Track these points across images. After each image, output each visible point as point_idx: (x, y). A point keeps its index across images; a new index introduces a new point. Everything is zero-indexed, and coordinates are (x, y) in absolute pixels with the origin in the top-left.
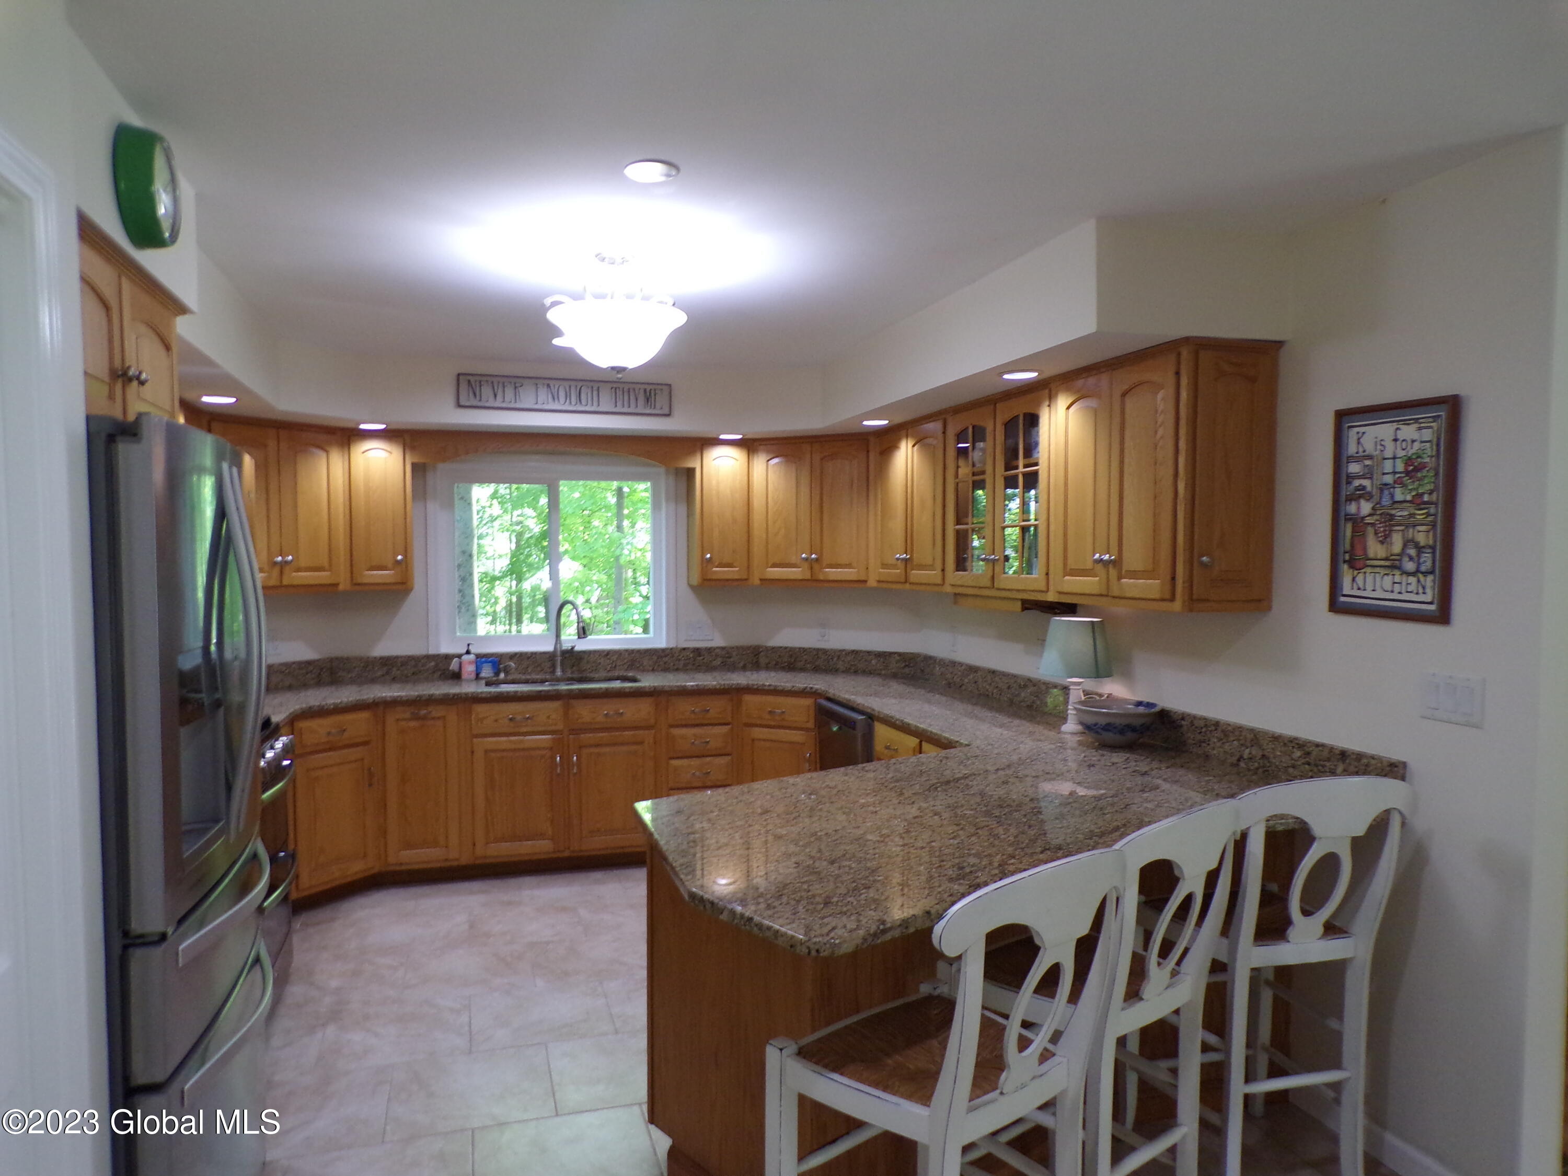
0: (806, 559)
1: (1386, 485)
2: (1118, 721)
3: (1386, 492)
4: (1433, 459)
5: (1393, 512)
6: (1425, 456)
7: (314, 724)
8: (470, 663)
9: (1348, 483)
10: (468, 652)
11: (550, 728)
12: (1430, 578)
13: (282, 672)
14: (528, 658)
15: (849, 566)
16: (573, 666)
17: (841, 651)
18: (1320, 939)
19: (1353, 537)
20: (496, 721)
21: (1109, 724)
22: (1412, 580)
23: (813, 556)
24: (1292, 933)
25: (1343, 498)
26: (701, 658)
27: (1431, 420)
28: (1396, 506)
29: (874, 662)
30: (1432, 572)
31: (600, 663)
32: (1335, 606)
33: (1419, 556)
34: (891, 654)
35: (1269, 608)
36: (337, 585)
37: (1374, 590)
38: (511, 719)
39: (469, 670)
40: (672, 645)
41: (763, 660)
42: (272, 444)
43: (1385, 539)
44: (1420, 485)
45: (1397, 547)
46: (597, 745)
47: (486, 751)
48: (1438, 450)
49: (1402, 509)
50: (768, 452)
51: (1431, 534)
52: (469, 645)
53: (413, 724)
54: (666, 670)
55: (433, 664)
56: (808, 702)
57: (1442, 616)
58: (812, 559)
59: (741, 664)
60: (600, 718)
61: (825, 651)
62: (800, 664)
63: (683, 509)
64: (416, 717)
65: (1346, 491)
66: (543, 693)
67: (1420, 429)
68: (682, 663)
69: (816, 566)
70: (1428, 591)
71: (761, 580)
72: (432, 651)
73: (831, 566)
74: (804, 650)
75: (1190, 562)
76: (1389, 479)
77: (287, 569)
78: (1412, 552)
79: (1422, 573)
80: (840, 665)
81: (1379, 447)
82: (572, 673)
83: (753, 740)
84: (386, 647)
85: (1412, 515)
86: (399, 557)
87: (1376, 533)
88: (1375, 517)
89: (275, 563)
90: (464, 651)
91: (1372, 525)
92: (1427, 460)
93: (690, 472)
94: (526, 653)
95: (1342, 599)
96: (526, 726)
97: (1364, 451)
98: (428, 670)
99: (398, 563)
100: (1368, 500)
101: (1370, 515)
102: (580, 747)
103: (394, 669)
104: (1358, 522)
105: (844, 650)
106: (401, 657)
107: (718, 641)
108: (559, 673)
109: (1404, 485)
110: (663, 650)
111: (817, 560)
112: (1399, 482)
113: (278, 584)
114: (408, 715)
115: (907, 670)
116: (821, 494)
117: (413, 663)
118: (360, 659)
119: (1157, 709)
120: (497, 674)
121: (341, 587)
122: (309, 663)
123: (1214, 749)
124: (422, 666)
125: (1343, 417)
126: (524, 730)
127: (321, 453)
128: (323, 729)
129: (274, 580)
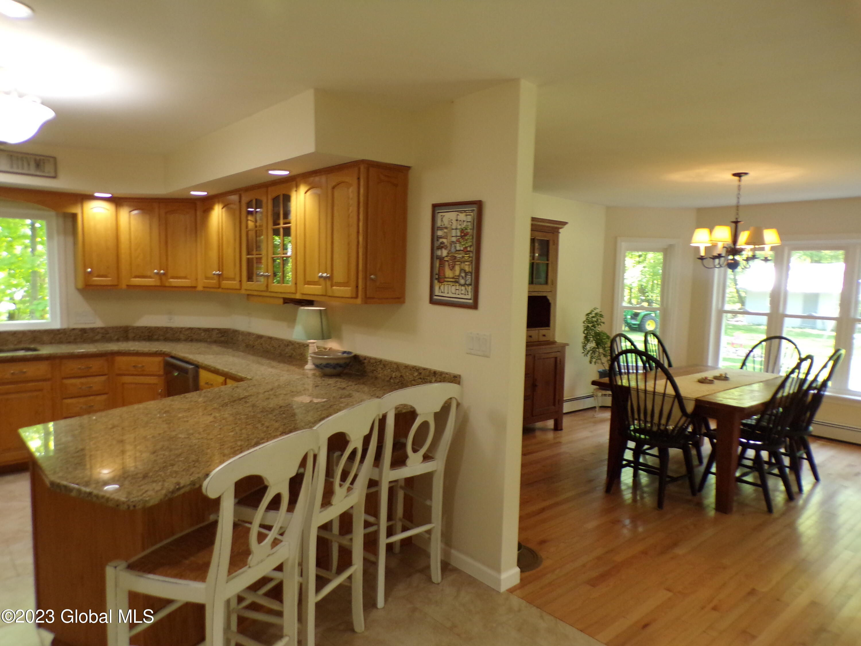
0: (157, 274)
1: (453, 242)
2: (332, 362)
3: (453, 245)
4: (472, 230)
5: (456, 255)
6: (468, 229)
9: (438, 240)
12: (470, 287)
15: (185, 278)
17: (182, 328)
18: (421, 463)
19: (439, 267)
21: (328, 364)
22: (463, 288)
23: (162, 271)
24: (409, 462)
25: (435, 248)
26: (87, 334)
27: (471, 211)
28: (457, 252)
29: (203, 334)
30: (470, 285)
31: (9, 340)
32: (432, 301)
33: (466, 276)
34: (213, 329)
35: (404, 302)
37: (448, 293)
40: (65, 326)
41: (131, 335)
43: (452, 268)
44: (466, 243)
45: (457, 273)
46: (6, 394)
48: (473, 227)
49: (460, 254)
50: (129, 206)
51: (471, 266)
54: (60, 342)
56: (158, 359)
57: (474, 306)
58: (162, 273)
59: (116, 337)
60: (8, 376)
61: (171, 329)
62: (155, 337)
63: (70, 240)
65: (437, 244)
67: (467, 215)
68: (73, 338)
69: (164, 278)
70: (470, 293)
71: (127, 285)
73: (173, 278)
74: (158, 328)
75: (365, 278)
76: (454, 239)
78: (463, 275)
79: (467, 285)
80: (182, 337)
81: (450, 223)
83: (123, 384)
85: (463, 257)
87: (449, 265)
88: (449, 257)
91: (447, 261)
92: (469, 231)
93: (74, 216)
95: (435, 297)
97: (444, 225)
100: (445, 249)
101: (447, 256)
104: (441, 259)
105: (184, 328)
107: (99, 324)
109: (460, 243)
110: (58, 330)
111: (164, 274)
112: (458, 241)
115: (223, 339)
116: (166, 236)
119: (353, 355)
123: (379, 373)
125: (435, 207)
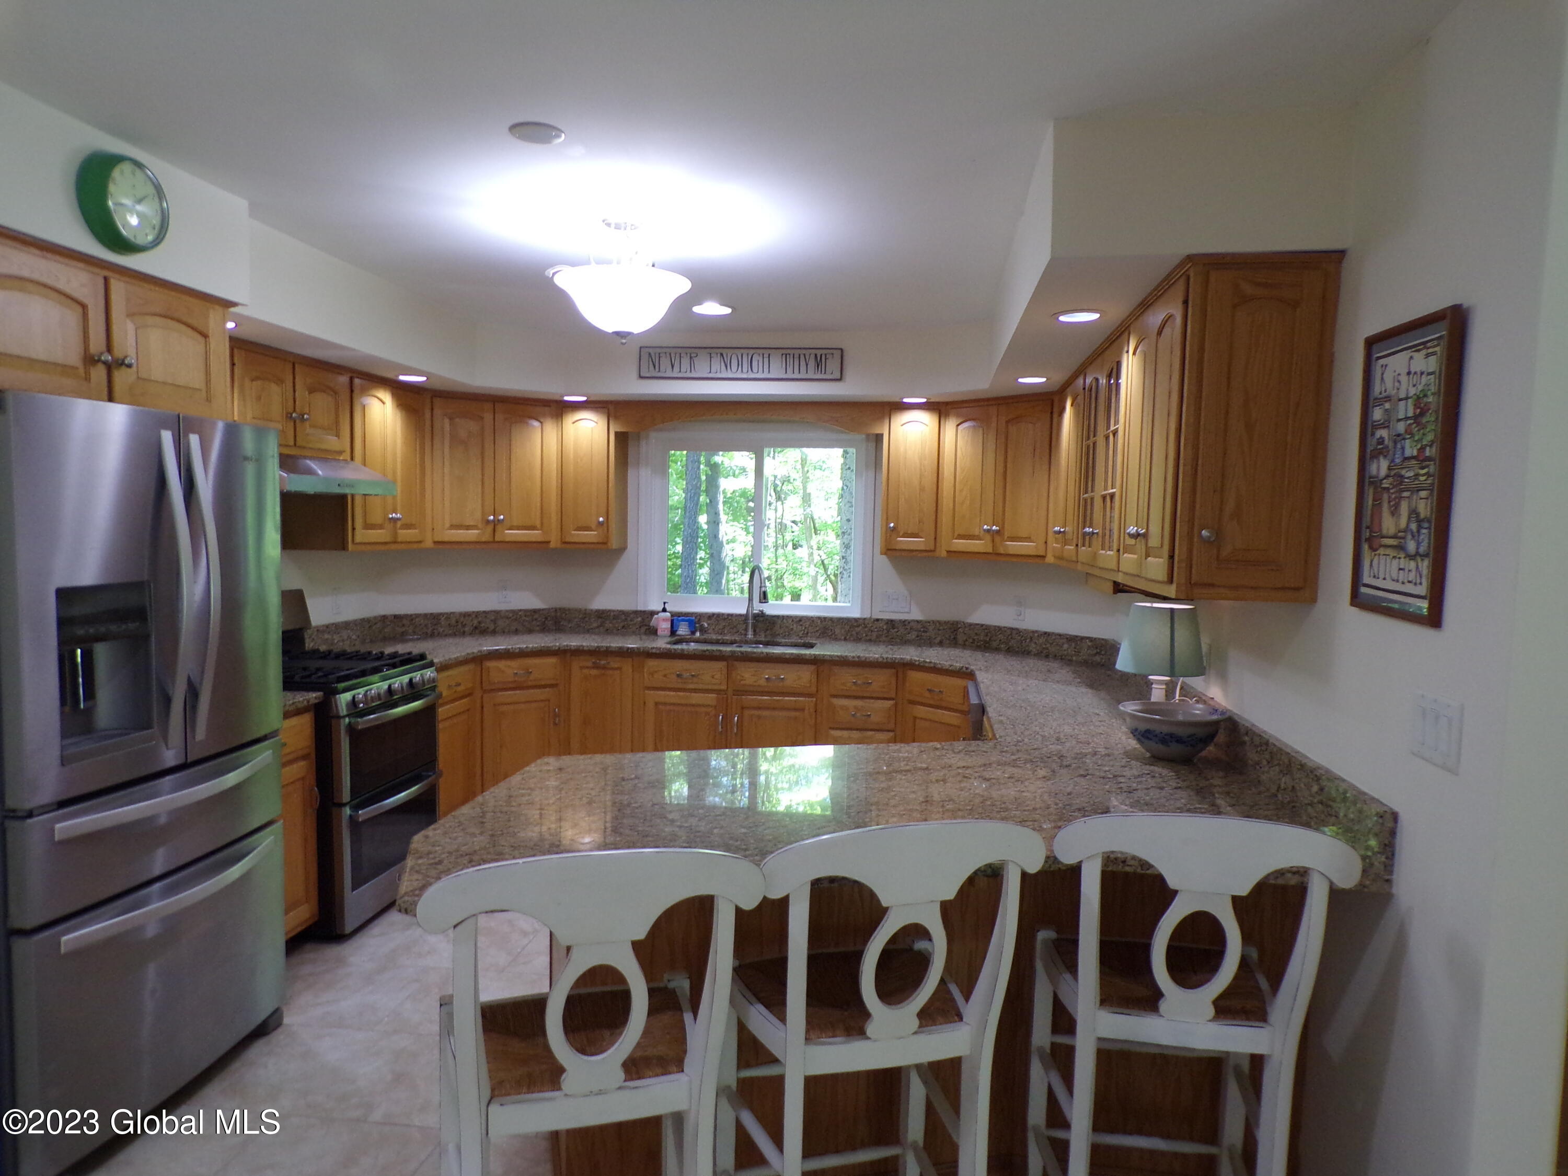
0: (988, 531)
1: (1399, 435)
3: (1399, 446)
4: (1436, 396)
5: (1403, 472)
6: (1429, 393)
7: (502, 664)
8: (665, 620)
9: (1373, 434)
10: (664, 610)
11: (716, 687)
12: (1426, 563)
13: (508, 618)
14: (725, 619)
15: (1028, 539)
16: (767, 630)
17: (1034, 632)
18: (1210, 1021)
19: (1373, 505)
20: (665, 676)
22: (1412, 564)
23: (994, 528)
24: (1163, 1006)
25: (1368, 456)
26: (896, 630)
27: (1436, 343)
28: (1406, 464)
29: (1066, 646)
30: (1426, 555)
31: (792, 629)
32: (1357, 599)
33: (1418, 531)
34: (1082, 639)
35: (1314, 600)
36: (548, 542)
37: (1384, 579)
38: (678, 676)
39: (664, 627)
40: (867, 615)
41: (961, 638)
42: (488, 417)
43: (1395, 512)
44: (1424, 434)
45: (1403, 522)
46: (759, 708)
47: (657, 704)
48: (1439, 386)
49: (1409, 468)
50: (958, 416)
51: (1429, 501)
52: (665, 603)
53: (594, 672)
54: (858, 640)
55: (639, 619)
57: (1434, 619)
58: (993, 531)
59: (939, 639)
60: (762, 682)
61: (1018, 631)
62: (994, 644)
63: (871, 474)
64: (596, 666)
65: (1372, 443)
66: (707, 653)
67: (1427, 356)
68: (875, 634)
69: (997, 539)
70: (1424, 581)
71: (948, 552)
72: (640, 608)
73: (1013, 539)
74: (999, 629)
75: (1190, 535)
76: (1401, 427)
77: (499, 528)
78: (1414, 526)
79: (1421, 556)
80: (1033, 647)
81: (1397, 384)
82: (765, 636)
83: (915, 718)
84: (603, 602)
85: (1417, 475)
86: (601, 519)
87: (1389, 502)
88: (1391, 479)
89: (488, 522)
90: (661, 609)
91: (1387, 489)
92: (1430, 399)
93: (879, 438)
94: (723, 614)
95: (1363, 590)
96: (692, 683)
97: (1385, 391)
98: (635, 624)
99: (600, 524)
100: (1385, 456)
101: (1387, 476)
102: (743, 708)
103: (608, 622)
104: (1376, 483)
105: (1036, 631)
106: (614, 611)
107: (916, 614)
108: (750, 636)
109: (1412, 435)
110: (856, 620)
111: (998, 532)
112: (1408, 431)
113: (491, 540)
114: (590, 664)
115: (1098, 658)
116: (1006, 462)
117: (623, 617)
118: (580, 611)
120: (693, 633)
121: (552, 545)
122: (535, 611)
123: (1263, 773)
124: (631, 621)
125: (1371, 343)
126: (691, 686)
127: (536, 424)
128: (508, 669)
129: (486, 537)
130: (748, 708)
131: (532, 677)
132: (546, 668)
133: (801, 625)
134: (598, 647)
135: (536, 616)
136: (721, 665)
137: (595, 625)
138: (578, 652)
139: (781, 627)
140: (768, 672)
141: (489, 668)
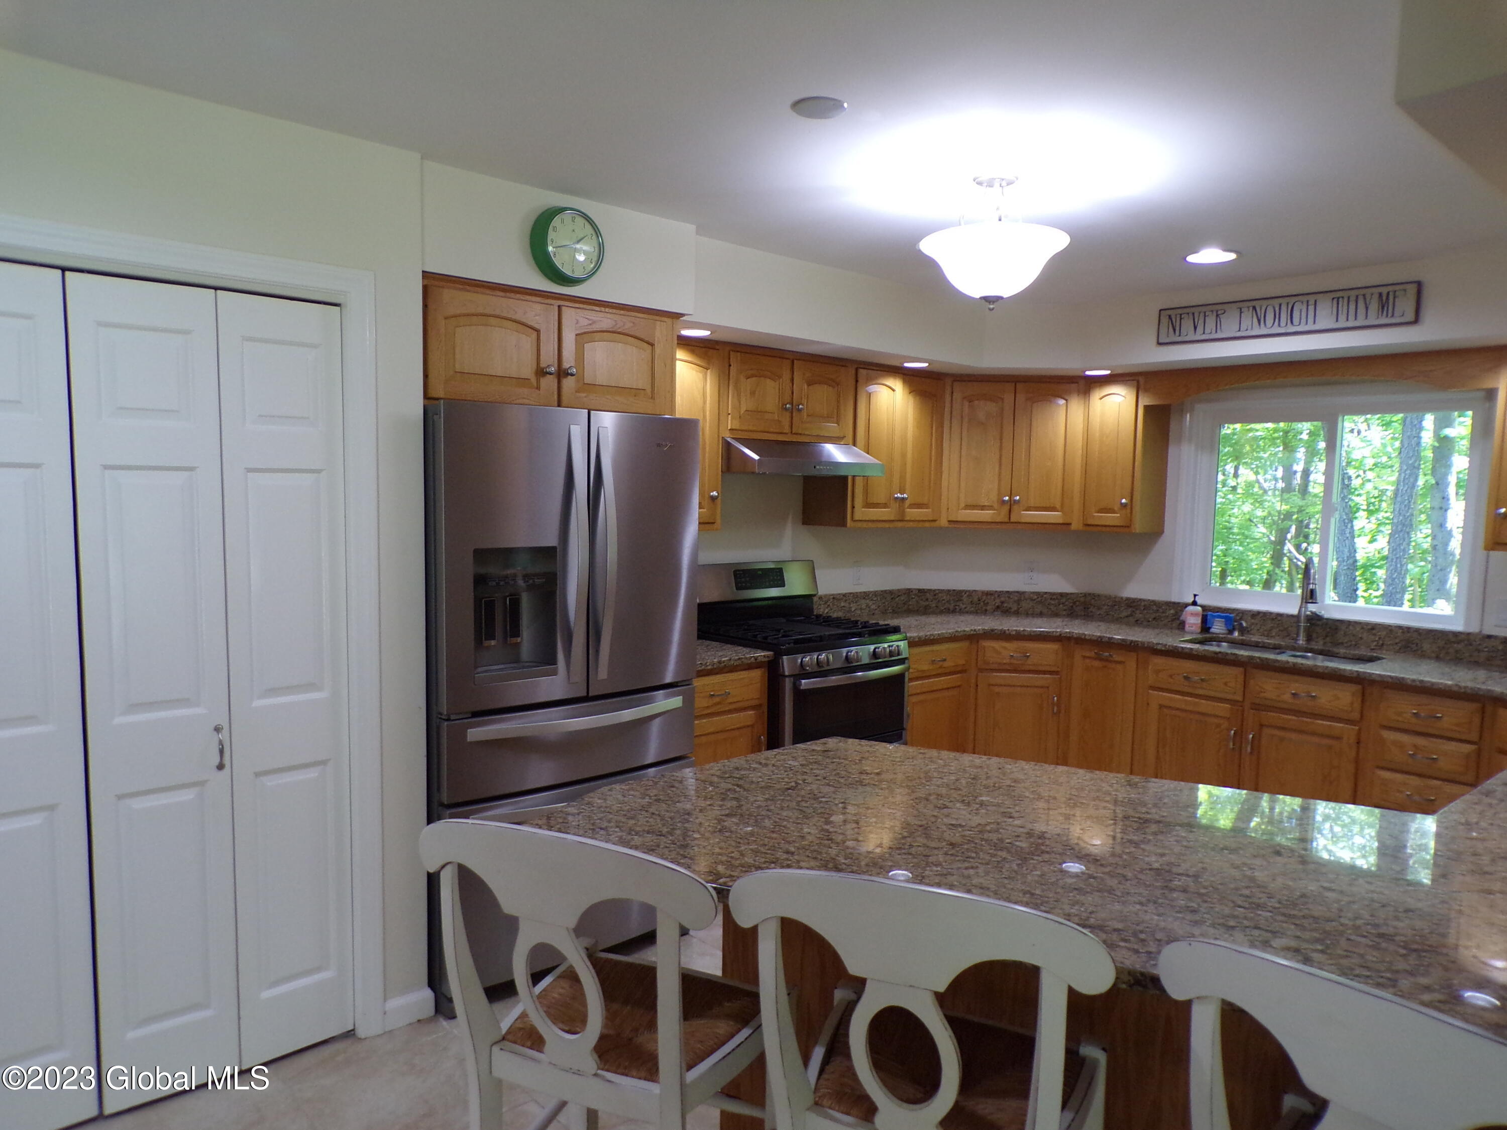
7: (996, 645)
8: (1194, 614)
10: (1194, 603)
11: (1229, 697)
13: (1032, 600)
14: (1273, 619)
16: (1327, 636)
20: (1171, 676)
31: (1361, 638)
36: (1070, 524)
38: (1186, 678)
39: (1193, 620)
40: (1473, 629)
42: (1009, 398)
46: (1283, 729)
47: (1161, 706)
52: (1195, 596)
53: (1097, 663)
55: (1172, 611)
60: (1287, 697)
64: (1099, 658)
66: (1220, 655)
68: (1483, 656)
72: (1175, 599)
77: (1015, 507)
82: (1325, 643)
84: (1134, 590)
86: (1124, 501)
89: (1004, 501)
90: (1191, 600)
93: (1490, 392)
94: (1271, 613)
96: (1202, 688)
98: (1168, 616)
99: (1124, 506)
102: (1262, 726)
103: (1138, 612)
106: (1144, 600)
108: (1301, 641)
113: (1006, 520)
114: (1092, 654)
117: (1155, 608)
118: (1108, 597)
120: (1231, 632)
121: (1074, 527)
122: (1062, 595)
124: (1163, 612)
126: (1201, 692)
127: (1062, 402)
128: (1006, 651)
129: (1002, 517)
130: (1268, 726)
131: (1029, 662)
132: (1047, 653)
133: (1374, 635)
134: (1100, 637)
135: (1064, 600)
136: (1237, 671)
137: (1124, 614)
138: (1080, 641)
139: (1345, 634)
140: (1298, 686)
141: (984, 647)
